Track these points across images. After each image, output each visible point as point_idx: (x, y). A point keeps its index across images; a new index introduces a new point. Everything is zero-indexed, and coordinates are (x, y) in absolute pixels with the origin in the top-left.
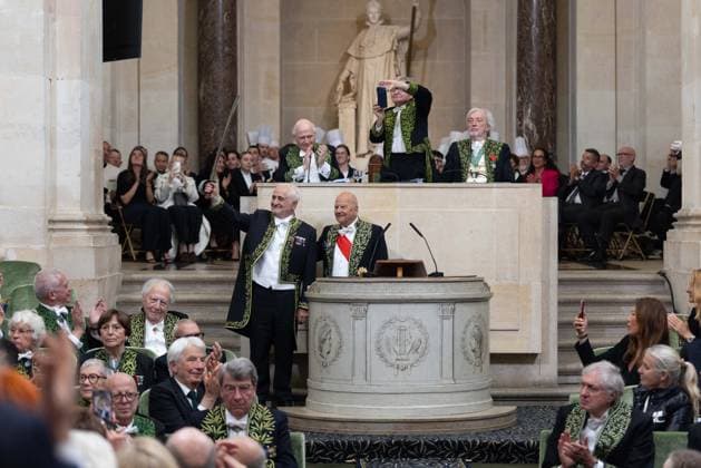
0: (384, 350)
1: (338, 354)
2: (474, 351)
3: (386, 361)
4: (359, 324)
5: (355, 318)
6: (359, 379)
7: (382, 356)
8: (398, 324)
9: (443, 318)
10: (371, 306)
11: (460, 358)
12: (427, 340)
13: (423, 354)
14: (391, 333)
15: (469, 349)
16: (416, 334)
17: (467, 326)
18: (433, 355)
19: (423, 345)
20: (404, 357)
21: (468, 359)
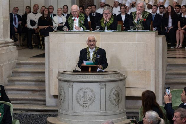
0: (79, 100)
1: (64, 100)
2: (115, 100)
3: (79, 104)
4: (70, 89)
5: (69, 87)
6: (70, 110)
7: (78, 102)
8: (84, 90)
9: (101, 88)
10: (74, 83)
11: (108, 103)
12: (94, 96)
13: (93, 102)
14: (81, 93)
15: (112, 99)
16: (90, 94)
17: (111, 91)
18: (97, 102)
19: (93, 98)
20: (86, 102)
21: (112, 103)
